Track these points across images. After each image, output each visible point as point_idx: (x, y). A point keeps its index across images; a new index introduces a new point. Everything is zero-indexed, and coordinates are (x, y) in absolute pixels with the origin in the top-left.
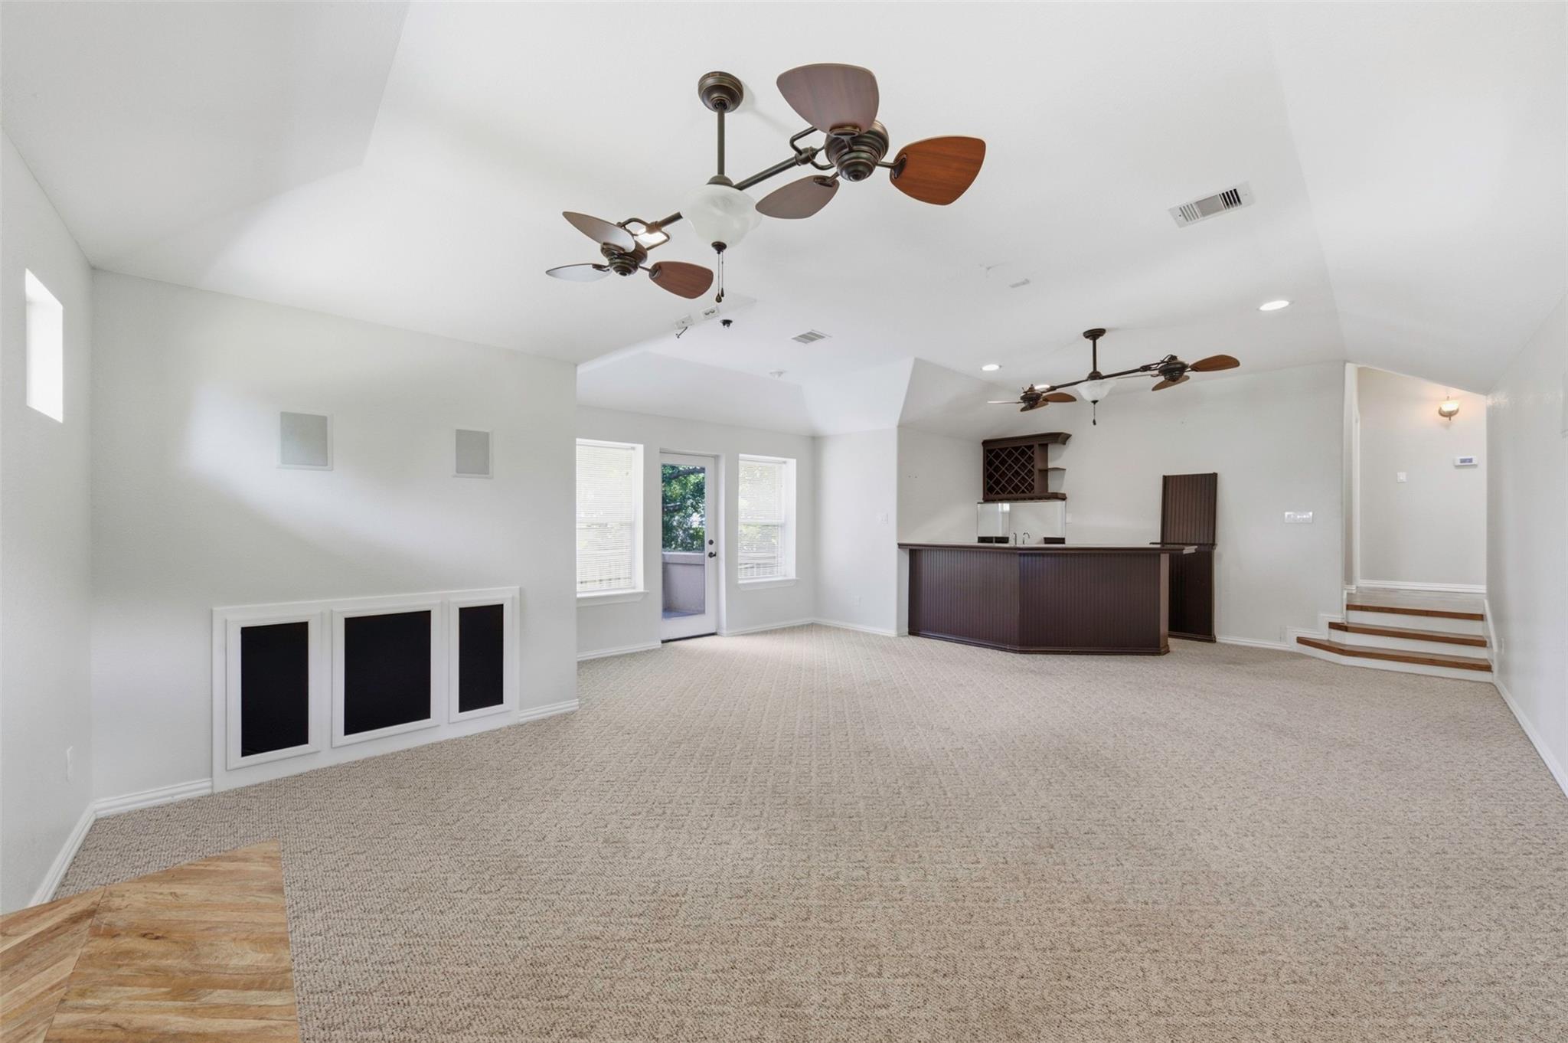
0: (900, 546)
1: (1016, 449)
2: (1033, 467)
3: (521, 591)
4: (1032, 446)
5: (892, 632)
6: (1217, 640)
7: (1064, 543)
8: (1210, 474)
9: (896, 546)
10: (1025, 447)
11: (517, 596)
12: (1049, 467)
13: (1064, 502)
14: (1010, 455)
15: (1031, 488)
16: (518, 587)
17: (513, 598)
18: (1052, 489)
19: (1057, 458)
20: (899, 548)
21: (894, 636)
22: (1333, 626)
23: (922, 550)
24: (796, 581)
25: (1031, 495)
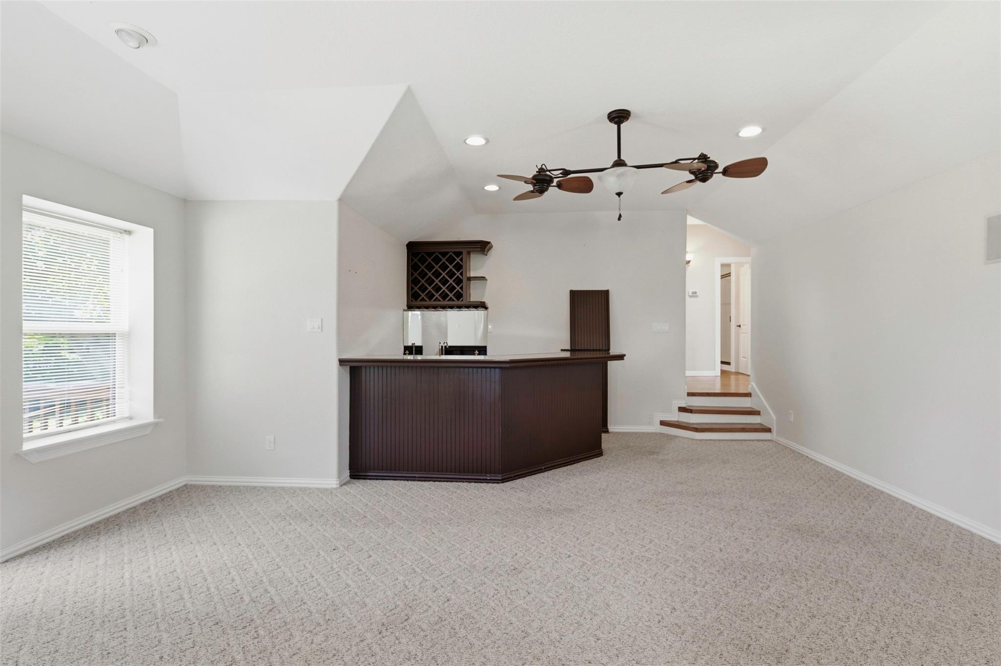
0: (342, 362)
1: (444, 254)
2: (461, 274)
4: (461, 253)
5: (332, 482)
6: (610, 430)
7: (485, 354)
8: (604, 291)
9: (336, 363)
10: (454, 253)
12: (471, 276)
13: (486, 312)
14: (436, 260)
15: (459, 296)
18: (474, 297)
19: (476, 266)
20: (340, 365)
21: (335, 486)
22: (682, 409)
23: (361, 367)
24: (155, 425)
25: (459, 303)
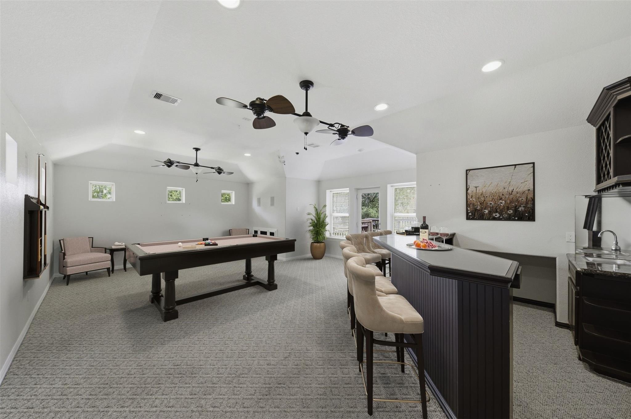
3: (277, 230)
11: (276, 231)
16: (276, 229)
17: (276, 232)
